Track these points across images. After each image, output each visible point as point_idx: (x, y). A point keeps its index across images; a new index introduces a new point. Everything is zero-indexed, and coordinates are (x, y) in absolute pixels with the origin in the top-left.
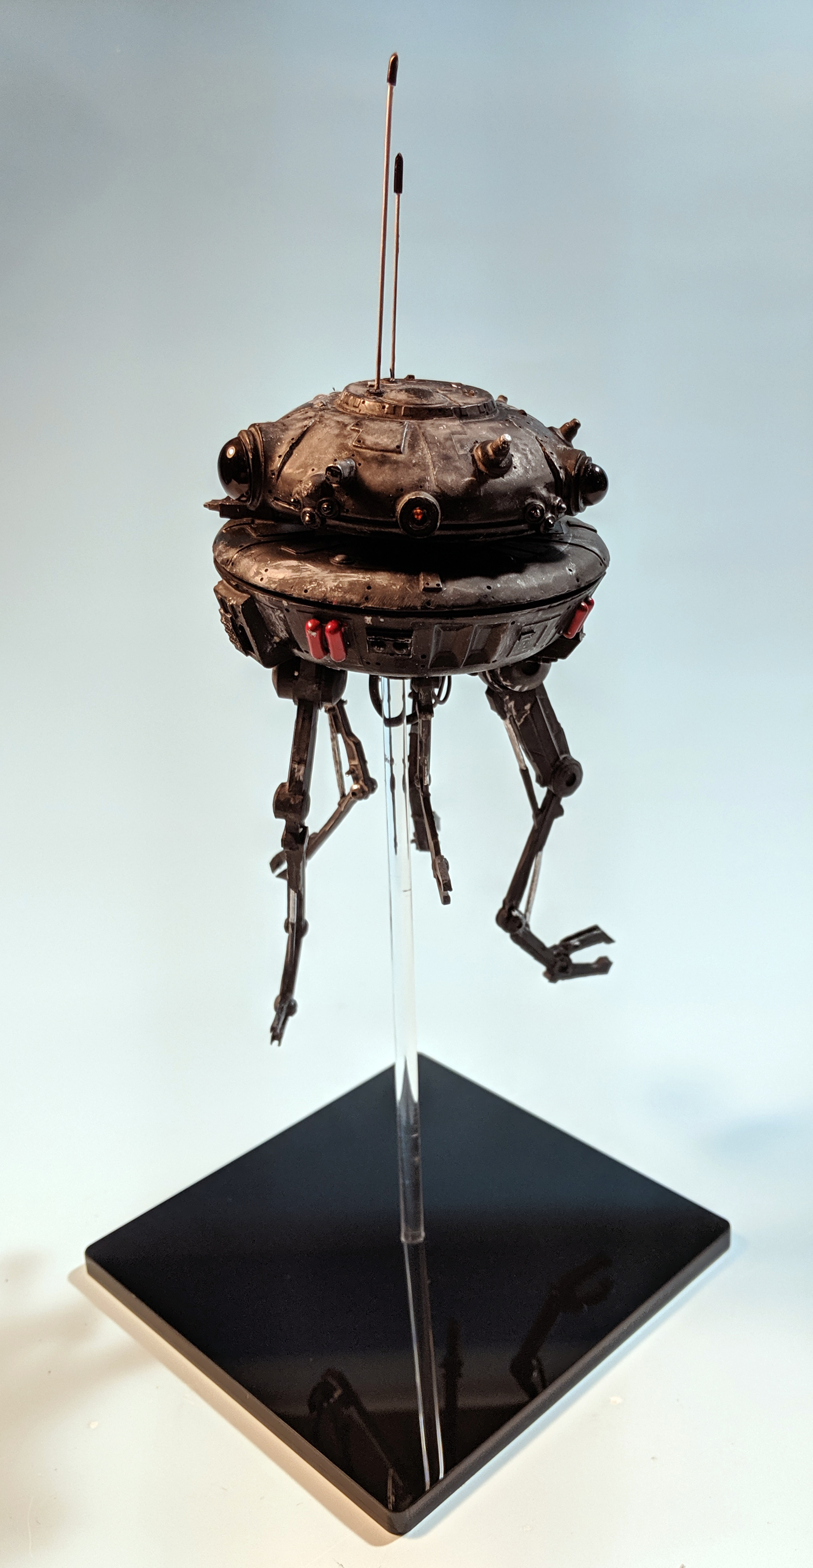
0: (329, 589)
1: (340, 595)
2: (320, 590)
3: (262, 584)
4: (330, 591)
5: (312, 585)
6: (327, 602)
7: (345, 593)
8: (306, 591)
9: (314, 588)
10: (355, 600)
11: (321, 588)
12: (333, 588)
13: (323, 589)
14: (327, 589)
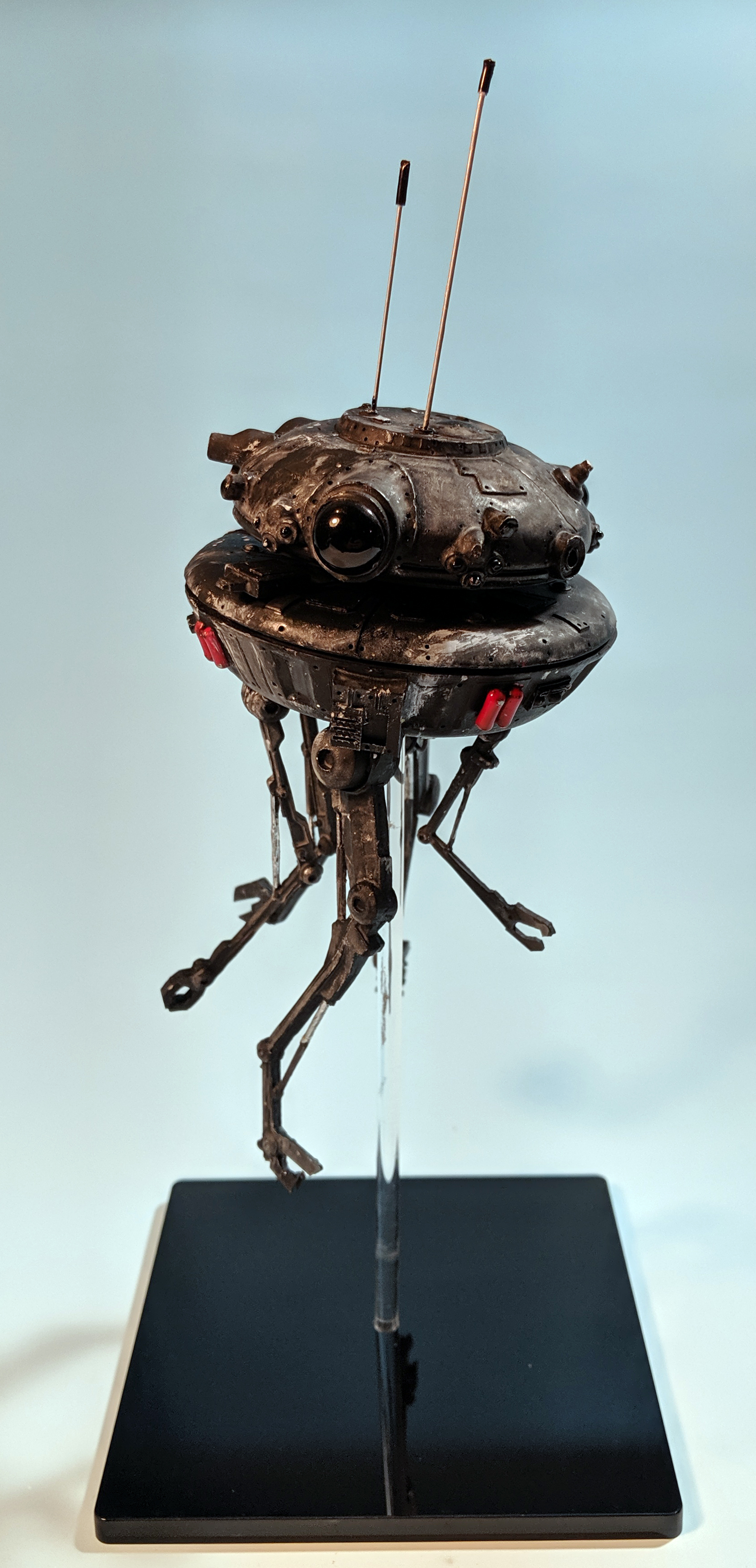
0: (512, 651)
1: (526, 655)
2: (505, 655)
3: (432, 662)
4: (514, 654)
5: (495, 652)
6: (518, 667)
7: (529, 652)
8: (491, 659)
9: (498, 654)
10: (540, 658)
11: (504, 652)
12: (516, 649)
13: (507, 653)
14: (510, 652)
